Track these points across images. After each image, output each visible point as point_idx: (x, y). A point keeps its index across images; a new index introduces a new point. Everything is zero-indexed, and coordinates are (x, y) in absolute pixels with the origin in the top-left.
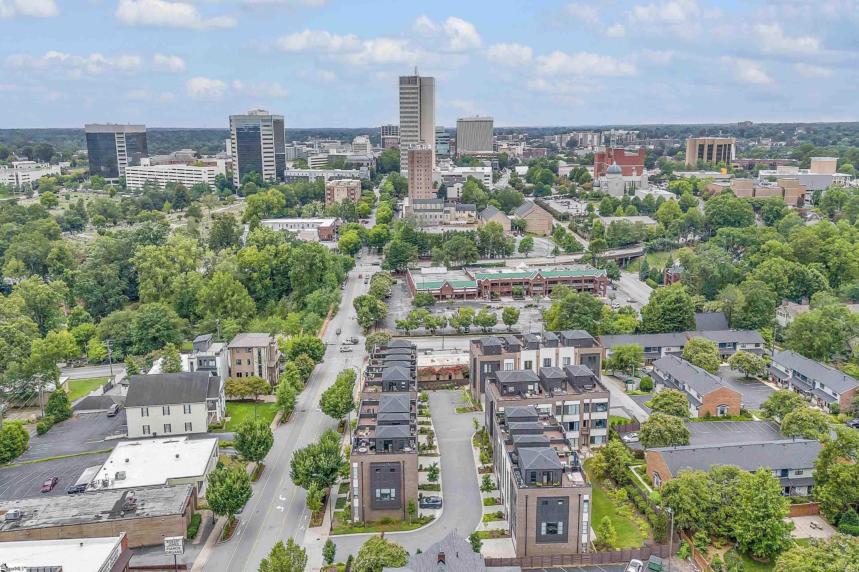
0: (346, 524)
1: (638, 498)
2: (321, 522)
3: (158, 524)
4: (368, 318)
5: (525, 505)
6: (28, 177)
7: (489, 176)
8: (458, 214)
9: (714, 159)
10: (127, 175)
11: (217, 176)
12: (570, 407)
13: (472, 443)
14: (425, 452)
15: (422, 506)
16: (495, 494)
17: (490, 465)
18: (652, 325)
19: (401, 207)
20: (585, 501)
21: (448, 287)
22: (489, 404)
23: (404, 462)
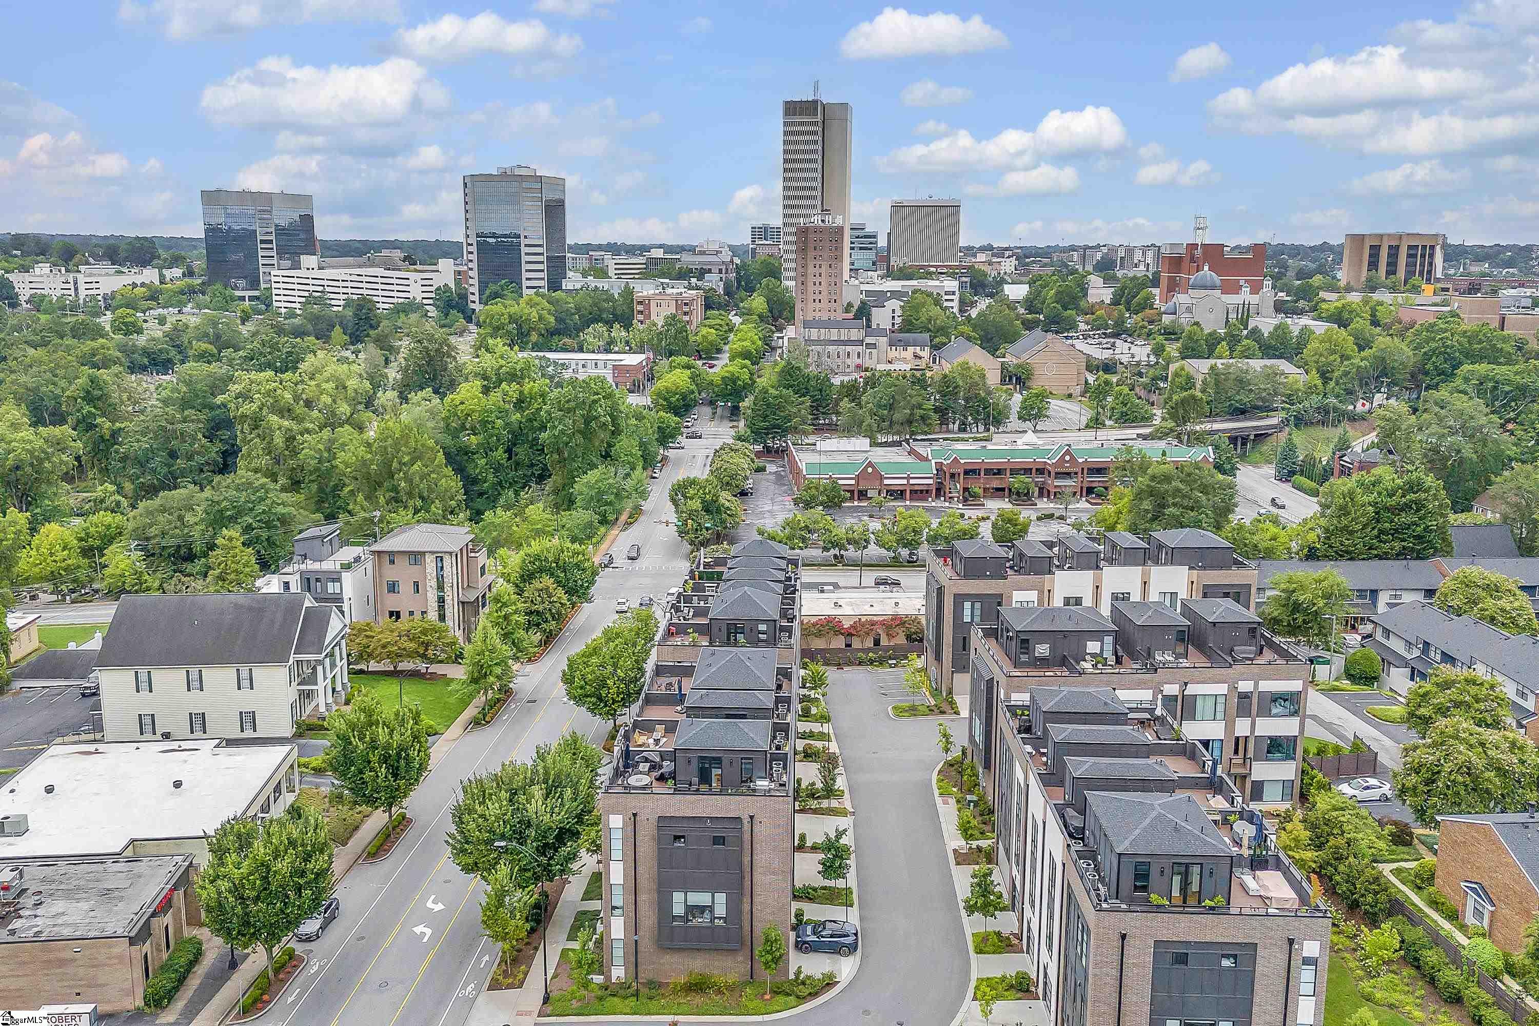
0: (586, 985)
1: (1431, 956)
2: (521, 976)
3: (62, 963)
4: (699, 524)
5: (1116, 964)
6: (97, 285)
7: (954, 293)
8: (893, 353)
9: (1401, 273)
10: (274, 285)
11: (439, 289)
12: (1199, 702)
13: (935, 787)
14: (814, 804)
15: (802, 946)
16: (1006, 923)
17: (984, 844)
18: (1347, 542)
19: (781, 340)
20: (1307, 961)
21: (871, 473)
22: (983, 687)
23: (752, 817)
